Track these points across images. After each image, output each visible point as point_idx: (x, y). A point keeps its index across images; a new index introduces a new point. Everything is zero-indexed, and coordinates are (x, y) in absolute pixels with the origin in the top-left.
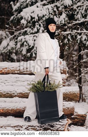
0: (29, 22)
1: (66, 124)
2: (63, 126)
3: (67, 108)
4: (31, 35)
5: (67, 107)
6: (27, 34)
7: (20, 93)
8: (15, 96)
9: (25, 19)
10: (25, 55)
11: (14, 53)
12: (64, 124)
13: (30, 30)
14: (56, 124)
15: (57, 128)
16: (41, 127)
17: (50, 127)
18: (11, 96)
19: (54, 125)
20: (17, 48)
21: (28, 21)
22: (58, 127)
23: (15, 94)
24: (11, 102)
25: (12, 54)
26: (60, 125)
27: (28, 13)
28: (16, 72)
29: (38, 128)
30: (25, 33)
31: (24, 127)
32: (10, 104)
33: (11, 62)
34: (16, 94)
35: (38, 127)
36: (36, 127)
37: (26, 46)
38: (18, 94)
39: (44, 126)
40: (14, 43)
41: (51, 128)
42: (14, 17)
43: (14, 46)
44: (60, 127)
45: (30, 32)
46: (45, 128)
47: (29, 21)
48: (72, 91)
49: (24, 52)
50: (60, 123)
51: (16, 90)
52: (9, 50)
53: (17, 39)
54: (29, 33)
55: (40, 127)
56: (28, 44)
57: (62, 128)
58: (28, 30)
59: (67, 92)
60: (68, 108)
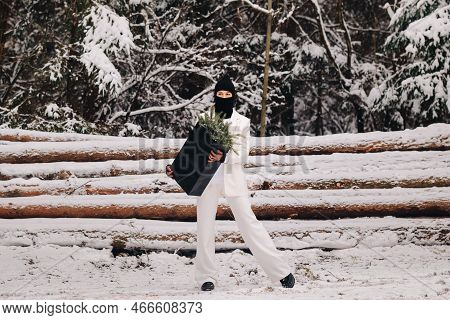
0: (423, 49)
4: (428, 74)
6: (419, 74)
8: (396, 185)
9: (414, 42)
10: (418, 114)
11: (398, 110)
13: (425, 65)
18: (389, 186)
20: (402, 102)
21: (419, 46)
24: (390, 194)
25: (393, 114)
27: (419, 31)
28: (396, 147)
30: (415, 72)
31: (410, 230)
32: (388, 197)
33: (392, 130)
34: (396, 182)
37: (418, 97)
40: (395, 92)
42: (392, 38)
43: (395, 97)
45: (424, 69)
47: (423, 47)
49: (416, 109)
51: (396, 175)
52: (386, 107)
53: (400, 83)
54: (423, 72)
56: (422, 93)
58: (420, 64)
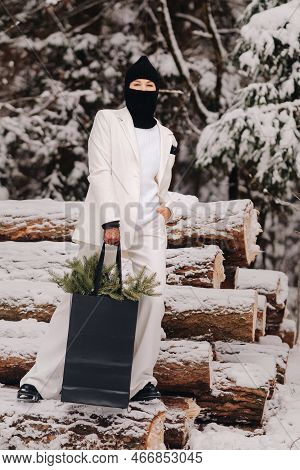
0: (269, 61)
1: (156, 417)
2: (143, 424)
3: (181, 364)
4: (271, 105)
5: (181, 361)
6: (256, 103)
7: (44, 307)
8: (28, 315)
9: (255, 49)
12: (148, 416)
13: (269, 90)
14: (120, 415)
15: (118, 430)
16: (67, 423)
17: (95, 426)
18: (14, 315)
19: (110, 417)
21: (264, 55)
22: (121, 426)
23: (28, 309)
26: (134, 419)
27: (266, 29)
29: (55, 426)
34: (30, 309)
35: (57, 421)
36: (50, 422)
38: (38, 307)
39: (75, 420)
41: (101, 429)
44: (129, 428)
45: (266, 96)
46: (78, 426)
47: (269, 57)
48: (227, 305)
50: (134, 414)
51: (34, 294)
54: (263, 100)
55: (64, 423)
56: (257, 138)
57: (136, 428)
58: (261, 88)
59: (209, 307)
60: (187, 363)
